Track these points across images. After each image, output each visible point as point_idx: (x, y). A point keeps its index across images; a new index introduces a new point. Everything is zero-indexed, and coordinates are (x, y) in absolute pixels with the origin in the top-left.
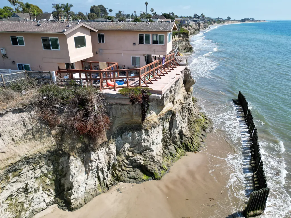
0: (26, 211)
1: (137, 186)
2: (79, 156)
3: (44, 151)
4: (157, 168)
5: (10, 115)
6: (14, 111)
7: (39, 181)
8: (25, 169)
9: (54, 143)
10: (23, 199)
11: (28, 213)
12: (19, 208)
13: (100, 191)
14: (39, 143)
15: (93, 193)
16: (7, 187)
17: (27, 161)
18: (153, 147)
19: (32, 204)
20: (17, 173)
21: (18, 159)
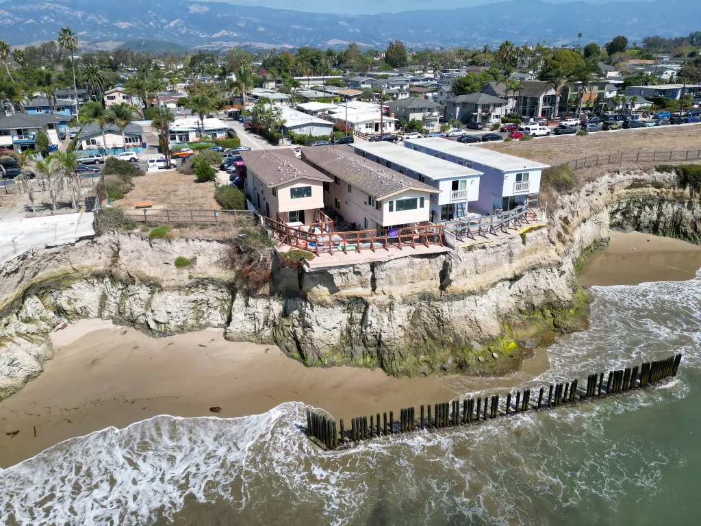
0: (204, 320)
1: (284, 358)
2: (244, 297)
3: (226, 280)
4: (311, 354)
5: (215, 243)
6: (218, 241)
7: (219, 302)
8: (211, 287)
9: (233, 277)
10: (204, 310)
11: (204, 322)
12: (200, 314)
13: (253, 339)
14: (224, 271)
15: (247, 337)
16: (195, 293)
17: (212, 281)
18: (315, 327)
19: (210, 318)
20: (204, 287)
21: (206, 276)
